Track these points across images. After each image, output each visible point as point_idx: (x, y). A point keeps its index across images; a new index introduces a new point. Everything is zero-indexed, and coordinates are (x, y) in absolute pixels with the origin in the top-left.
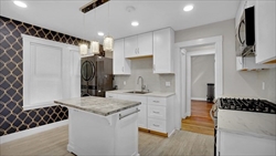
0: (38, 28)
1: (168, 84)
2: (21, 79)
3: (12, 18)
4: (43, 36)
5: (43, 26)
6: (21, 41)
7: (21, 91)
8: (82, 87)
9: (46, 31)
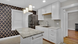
0: (16, 7)
1: (58, 24)
2: (11, 22)
3: (9, 5)
4: (17, 9)
5: (17, 6)
6: (11, 11)
7: (11, 25)
8: (29, 24)
9: (18, 8)
